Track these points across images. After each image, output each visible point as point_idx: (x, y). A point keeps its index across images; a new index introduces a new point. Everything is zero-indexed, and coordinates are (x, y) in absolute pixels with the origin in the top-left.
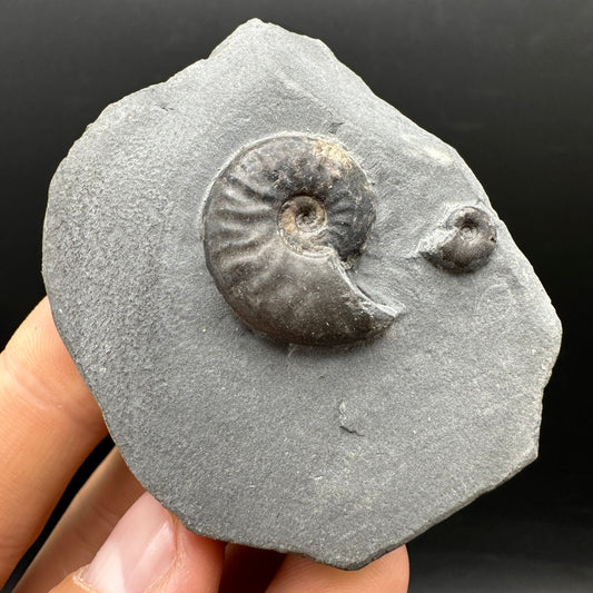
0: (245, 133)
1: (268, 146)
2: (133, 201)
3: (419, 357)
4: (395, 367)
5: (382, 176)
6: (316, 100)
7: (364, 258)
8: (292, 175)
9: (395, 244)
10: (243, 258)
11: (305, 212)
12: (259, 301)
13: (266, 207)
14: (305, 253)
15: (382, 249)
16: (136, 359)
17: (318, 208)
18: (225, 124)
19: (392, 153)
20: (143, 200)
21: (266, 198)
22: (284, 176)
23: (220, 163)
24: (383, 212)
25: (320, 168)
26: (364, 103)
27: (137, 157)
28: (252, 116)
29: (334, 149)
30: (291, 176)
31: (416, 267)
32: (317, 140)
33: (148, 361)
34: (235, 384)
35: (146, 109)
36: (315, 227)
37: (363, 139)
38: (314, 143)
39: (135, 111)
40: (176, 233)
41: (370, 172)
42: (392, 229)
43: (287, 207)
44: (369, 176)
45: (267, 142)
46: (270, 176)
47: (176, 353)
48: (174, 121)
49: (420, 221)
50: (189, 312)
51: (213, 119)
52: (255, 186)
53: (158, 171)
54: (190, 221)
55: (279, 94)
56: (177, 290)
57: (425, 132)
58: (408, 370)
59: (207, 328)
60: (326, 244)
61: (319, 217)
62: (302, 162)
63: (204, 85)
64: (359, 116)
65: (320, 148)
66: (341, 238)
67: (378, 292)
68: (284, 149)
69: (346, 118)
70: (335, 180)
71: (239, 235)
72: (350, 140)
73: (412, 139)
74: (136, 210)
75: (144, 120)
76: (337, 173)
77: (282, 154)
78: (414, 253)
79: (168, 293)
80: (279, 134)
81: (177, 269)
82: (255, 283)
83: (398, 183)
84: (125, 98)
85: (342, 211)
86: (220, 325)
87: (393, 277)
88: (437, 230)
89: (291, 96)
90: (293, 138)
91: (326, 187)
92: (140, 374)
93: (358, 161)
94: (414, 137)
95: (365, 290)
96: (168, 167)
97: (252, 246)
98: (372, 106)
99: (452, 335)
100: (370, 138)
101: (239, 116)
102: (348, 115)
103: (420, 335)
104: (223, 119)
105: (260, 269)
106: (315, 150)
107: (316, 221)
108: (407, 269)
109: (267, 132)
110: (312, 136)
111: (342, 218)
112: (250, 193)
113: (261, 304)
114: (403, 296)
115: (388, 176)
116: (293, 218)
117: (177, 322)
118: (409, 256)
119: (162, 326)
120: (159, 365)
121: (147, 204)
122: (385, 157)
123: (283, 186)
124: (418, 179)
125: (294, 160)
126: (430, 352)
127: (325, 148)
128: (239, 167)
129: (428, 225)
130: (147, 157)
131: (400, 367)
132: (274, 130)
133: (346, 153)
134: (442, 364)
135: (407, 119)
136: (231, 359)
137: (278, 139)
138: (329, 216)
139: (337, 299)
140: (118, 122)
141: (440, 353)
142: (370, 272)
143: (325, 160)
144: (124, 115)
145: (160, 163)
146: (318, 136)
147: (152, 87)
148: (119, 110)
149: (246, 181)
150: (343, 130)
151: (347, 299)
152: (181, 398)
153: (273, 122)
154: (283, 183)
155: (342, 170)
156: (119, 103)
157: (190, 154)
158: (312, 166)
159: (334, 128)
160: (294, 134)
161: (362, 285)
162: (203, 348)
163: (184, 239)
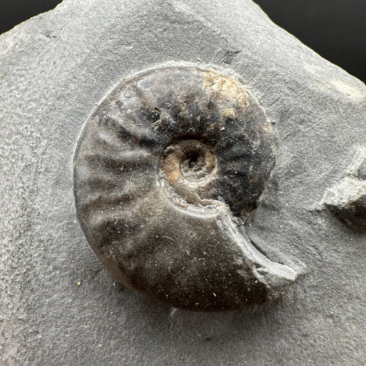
0: (126, 62)
1: (149, 78)
2: (9, 137)
3: (318, 322)
4: (290, 333)
5: (284, 115)
6: (209, 24)
7: (259, 210)
8: (176, 113)
9: (296, 193)
10: (115, 215)
11: (192, 158)
12: (133, 265)
13: (144, 153)
14: (191, 207)
15: (282, 200)
16: (10, 307)
17: (208, 154)
18: (104, 53)
19: (296, 87)
20: (18, 136)
21: (145, 143)
22: (166, 115)
23: (97, 97)
24: (283, 156)
25: (211, 106)
26: (264, 30)
27: (17, 89)
28: (135, 43)
29: (228, 83)
30: (176, 115)
31: (320, 221)
32: (207, 71)
33: (22, 310)
34: (112, 342)
35: (32, 38)
36: (203, 176)
37: (262, 70)
38: (205, 74)
39: (21, 40)
40: (49, 175)
41: (270, 109)
42: (294, 175)
43: (171, 152)
44: (269, 114)
45: (149, 73)
46: (150, 116)
47: (50, 305)
48: (55, 50)
49: (327, 167)
50: (63, 263)
51: (92, 47)
52: (133, 128)
53: (34, 105)
54: (63, 162)
55: (166, 18)
56: (50, 238)
57: (328, 63)
58: (305, 336)
59: (82, 281)
60: (215, 197)
61: (208, 164)
62: (189, 99)
63: (87, 11)
64: (258, 43)
65: (211, 81)
66: (234, 190)
67: (274, 249)
68: (168, 82)
69: (243, 46)
70: (229, 120)
71: (111, 186)
72: (248, 72)
73: (317, 71)
74: (12, 147)
75: (28, 50)
76: (231, 112)
77: (166, 89)
78: (319, 205)
79: (41, 241)
80: (165, 64)
81: (50, 215)
82: (129, 244)
83: (302, 122)
84: (16, 27)
85: (236, 158)
86: (96, 279)
87: (293, 232)
88: (347, 179)
89: (180, 20)
90: (180, 68)
91: (217, 129)
92: (15, 323)
93: (256, 96)
94: (319, 68)
95: (260, 245)
96: (43, 101)
97: (127, 200)
98: (271, 34)
99: (358, 298)
100: (272, 69)
101: (120, 43)
102: (245, 43)
103: (322, 298)
104: (103, 46)
105: (134, 229)
106: (205, 83)
107: (204, 169)
108: (310, 223)
109: (152, 61)
110: (203, 66)
111: (235, 167)
112: (125, 135)
113: (136, 269)
114: (303, 254)
115: (291, 114)
116: (177, 165)
117: (50, 272)
118: (312, 207)
119: (35, 275)
120: (33, 316)
121: (22, 141)
122: (287, 91)
123: (164, 127)
124: (325, 118)
125: (179, 96)
126: (331, 316)
127: (217, 81)
128: (113, 103)
129: (335, 172)
130: (26, 90)
131: (296, 332)
132: (160, 60)
133: (244, 87)
134: (345, 330)
135: (309, 49)
136: (109, 316)
137: (163, 69)
138: (221, 163)
139: (227, 267)
140: (6, 51)
141: (343, 318)
142: (267, 224)
143: (217, 95)
144: (12, 44)
145: (37, 96)
146: (210, 66)
147: (40, 15)
148: (8, 40)
149: (121, 121)
150: (241, 60)
151: (240, 267)
152: (56, 352)
153: (159, 50)
154: (165, 124)
155: (238, 108)
156: (9, 33)
157: (67, 86)
158: (200, 103)
159: (229, 57)
160: (182, 63)
161: (256, 239)
162: (77, 302)
163: (57, 183)
